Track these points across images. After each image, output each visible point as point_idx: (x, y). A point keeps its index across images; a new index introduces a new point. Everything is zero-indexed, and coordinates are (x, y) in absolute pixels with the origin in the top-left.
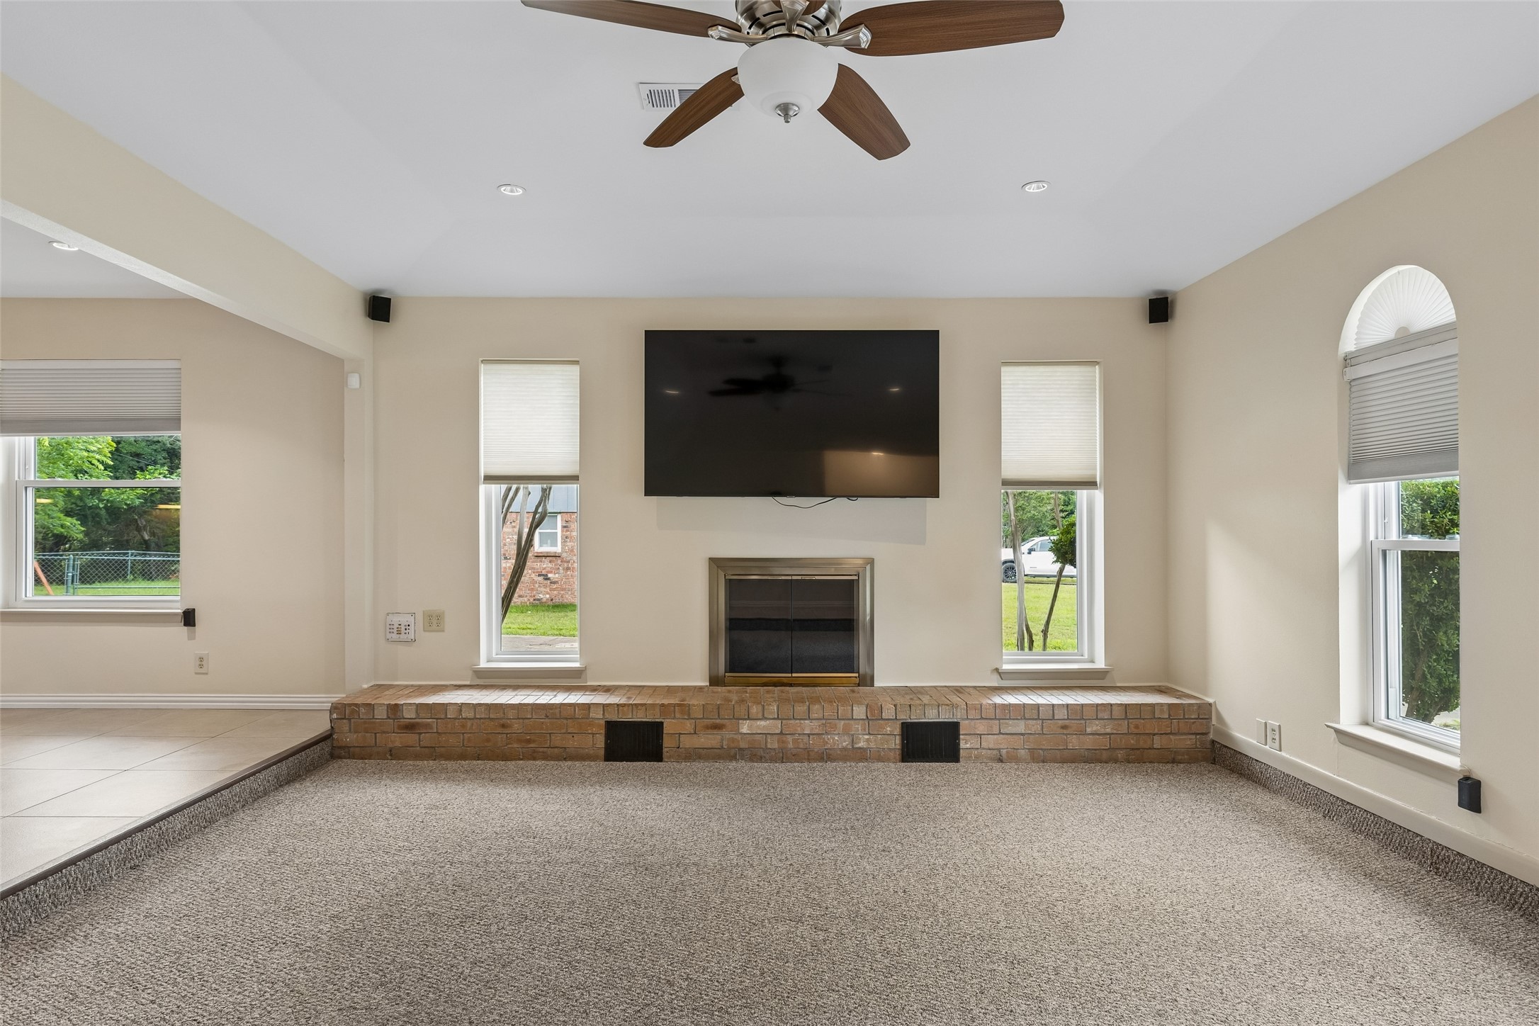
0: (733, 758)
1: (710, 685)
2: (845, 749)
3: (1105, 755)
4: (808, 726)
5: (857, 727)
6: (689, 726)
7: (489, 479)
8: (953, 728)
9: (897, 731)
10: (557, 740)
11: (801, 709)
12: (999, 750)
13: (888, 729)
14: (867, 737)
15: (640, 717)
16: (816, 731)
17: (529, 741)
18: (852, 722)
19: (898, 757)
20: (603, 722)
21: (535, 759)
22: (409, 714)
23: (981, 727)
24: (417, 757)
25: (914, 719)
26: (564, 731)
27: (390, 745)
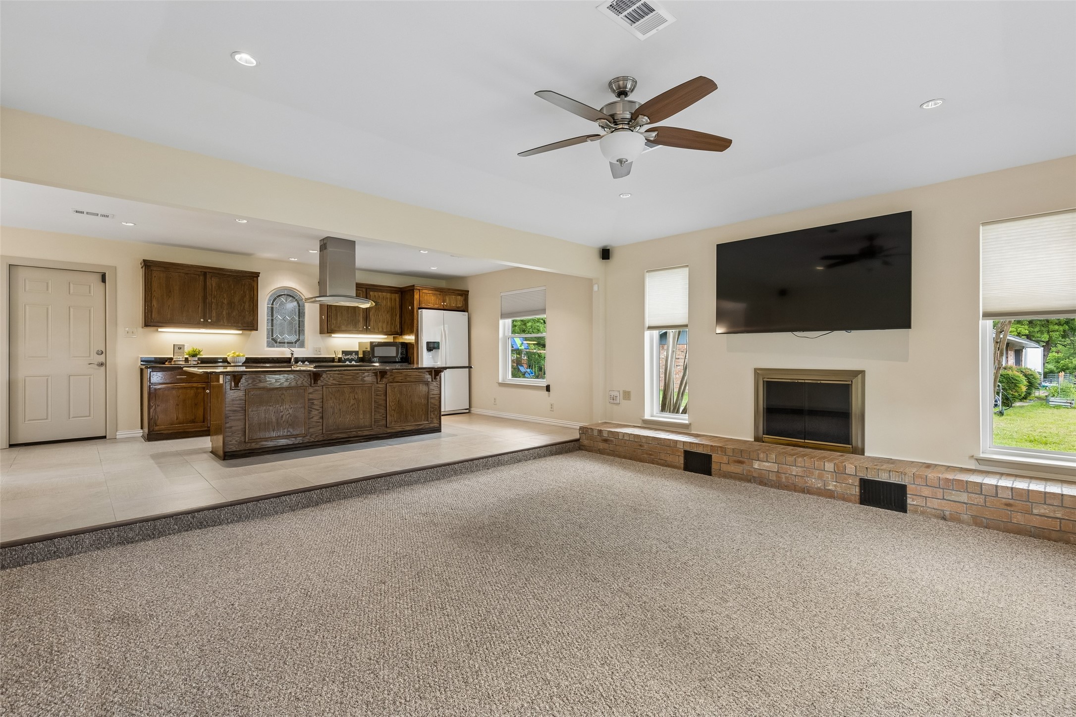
0: (749, 481)
1: (755, 441)
2: (819, 488)
3: (1054, 535)
4: (795, 470)
5: (828, 476)
6: (725, 459)
7: (650, 328)
8: (903, 489)
9: (857, 483)
10: (663, 456)
11: (790, 459)
12: (943, 511)
13: (850, 481)
14: (835, 483)
15: (700, 450)
16: (800, 474)
17: (651, 455)
18: (824, 472)
19: (858, 501)
20: (683, 451)
21: (653, 464)
22: (605, 435)
23: (926, 492)
24: (608, 454)
25: (870, 476)
26: (666, 452)
27: (599, 448)
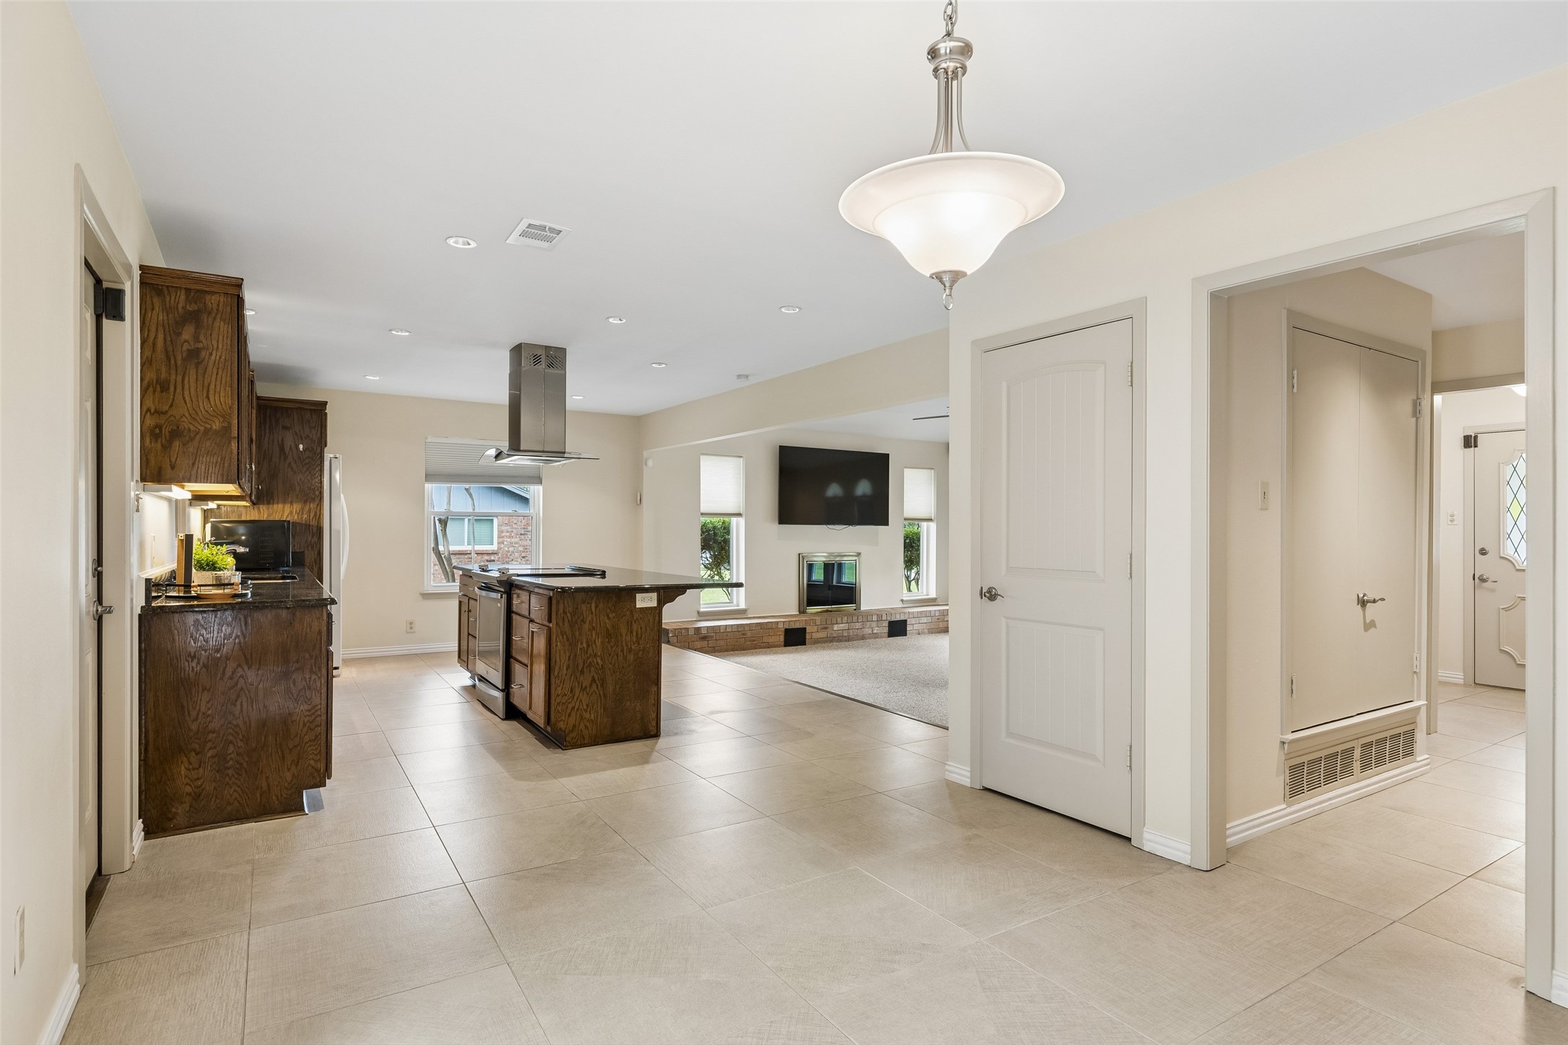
0: (831, 641)
1: (800, 613)
2: (870, 634)
4: (858, 625)
5: (874, 624)
6: (815, 628)
8: (905, 622)
9: (885, 626)
10: (765, 640)
12: (919, 630)
13: (882, 625)
14: (877, 628)
15: (797, 626)
16: (860, 627)
17: (754, 641)
18: (872, 622)
19: (887, 636)
20: (783, 629)
21: (756, 649)
22: (704, 632)
23: (914, 621)
25: (893, 619)
26: (768, 635)
